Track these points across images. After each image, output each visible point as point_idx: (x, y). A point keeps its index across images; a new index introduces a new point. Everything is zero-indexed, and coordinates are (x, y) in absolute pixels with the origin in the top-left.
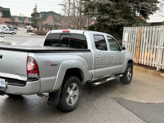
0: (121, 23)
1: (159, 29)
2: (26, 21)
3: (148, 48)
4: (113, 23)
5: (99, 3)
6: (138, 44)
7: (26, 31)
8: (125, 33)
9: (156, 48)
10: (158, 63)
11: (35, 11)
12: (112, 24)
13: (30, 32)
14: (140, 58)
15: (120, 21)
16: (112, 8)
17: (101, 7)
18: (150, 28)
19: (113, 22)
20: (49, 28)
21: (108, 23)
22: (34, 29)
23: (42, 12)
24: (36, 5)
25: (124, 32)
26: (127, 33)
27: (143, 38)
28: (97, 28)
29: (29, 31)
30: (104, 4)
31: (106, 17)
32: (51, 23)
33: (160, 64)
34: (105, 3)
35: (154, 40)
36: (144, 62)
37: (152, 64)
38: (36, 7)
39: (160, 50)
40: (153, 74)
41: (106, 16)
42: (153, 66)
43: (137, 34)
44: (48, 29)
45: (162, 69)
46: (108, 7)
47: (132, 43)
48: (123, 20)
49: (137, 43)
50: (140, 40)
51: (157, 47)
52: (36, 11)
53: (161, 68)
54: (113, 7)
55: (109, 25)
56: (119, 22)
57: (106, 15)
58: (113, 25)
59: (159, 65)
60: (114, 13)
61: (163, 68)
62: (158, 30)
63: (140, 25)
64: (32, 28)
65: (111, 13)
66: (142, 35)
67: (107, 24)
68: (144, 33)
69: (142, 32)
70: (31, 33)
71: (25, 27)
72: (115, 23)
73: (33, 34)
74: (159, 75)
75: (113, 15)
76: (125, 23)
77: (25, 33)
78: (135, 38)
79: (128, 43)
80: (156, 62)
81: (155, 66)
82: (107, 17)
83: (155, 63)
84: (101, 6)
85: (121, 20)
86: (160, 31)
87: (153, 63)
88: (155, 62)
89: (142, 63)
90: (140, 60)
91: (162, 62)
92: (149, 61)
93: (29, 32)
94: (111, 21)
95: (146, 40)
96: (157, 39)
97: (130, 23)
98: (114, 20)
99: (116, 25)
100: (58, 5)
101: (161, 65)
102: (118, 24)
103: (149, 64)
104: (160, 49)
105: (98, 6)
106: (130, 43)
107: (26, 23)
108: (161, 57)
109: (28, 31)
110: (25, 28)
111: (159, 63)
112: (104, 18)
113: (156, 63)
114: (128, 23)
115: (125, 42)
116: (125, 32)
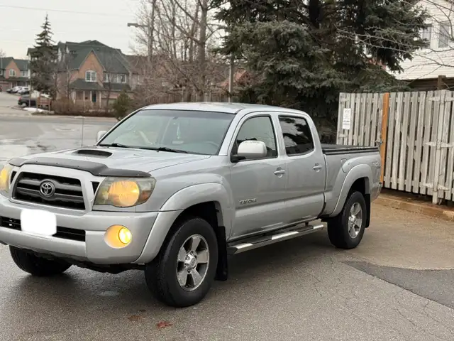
0: (332, 83)
1: (436, 99)
2: (11, 72)
3: (407, 147)
4: (309, 83)
5: (273, 30)
6: (381, 137)
7: (16, 103)
8: (345, 109)
9: (430, 147)
10: (434, 184)
11: (43, 41)
12: (307, 85)
13: (27, 106)
14: (387, 174)
15: (329, 76)
16: (306, 43)
17: (277, 40)
18: (411, 96)
19: (308, 80)
20: (87, 92)
21: (297, 81)
22: (41, 96)
23: (64, 42)
24: (46, 24)
25: (340, 105)
26: (349, 110)
27: (395, 121)
28: (265, 95)
29: (27, 102)
30: (285, 33)
31: (291, 65)
32: (93, 79)
33: (441, 187)
34: (289, 30)
35: (424, 128)
36: (398, 184)
37: (419, 188)
38: (47, 29)
39: (438, 151)
40: (425, 212)
41: (290, 63)
42: (423, 192)
43: (378, 111)
44: (84, 96)
45: (446, 198)
46: (297, 42)
47: (364, 134)
48: (336, 76)
49: (379, 134)
50: (386, 128)
51: (431, 144)
52: (47, 40)
53: (442, 197)
54: (307, 40)
55: (298, 87)
56: (325, 80)
57: (290, 60)
58: (308, 88)
59: (438, 190)
60: (312, 56)
61: (448, 197)
62: (433, 101)
63: (380, 87)
64: (35, 95)
65: (303, 55)
66: (391, 114)
67: (293, 84)
68: (396, 109)
69: (390, 106)
70: (33, 110)
71: (9, 90)
72: (314, 83)
73: (40, 110)
74: (440, 215)
75: (310, 61)
76: (341, 83)
77: (12, 108)
78: (371, 123)
79: (353, 134)
80: (431, 182)
81: (428, 194)
82: (295, 66)
83: (428, 185)
84: (278, 38)
85: (332, 75)
86: (438, 103)
87: (424, 184)
88: (426, 182)
89: (394, 187)
90: (387, 179)
91: (445, 181)
92: (413, 179)
93: (24, 105)
94: (303, 76)
95: (403, 128)
96: (431, 125)
97: (352, 82)
98: (312, 75)
99: (318, 86)
100: (129, 25)
101: (444, 188)
102: (324, 83)
103: (412, 187)
104: (438, 148)
105: (270, 37)
106: (359, 134)
107: (10, 77)
108: (442, 168)
109: (21, 102)
110: (10, 92)
111: (438, 183)
112: (285, 70)
113: (430, 185)
114: (347, 82)
115: (346, 132)
116: (343, 106)
